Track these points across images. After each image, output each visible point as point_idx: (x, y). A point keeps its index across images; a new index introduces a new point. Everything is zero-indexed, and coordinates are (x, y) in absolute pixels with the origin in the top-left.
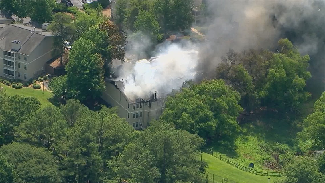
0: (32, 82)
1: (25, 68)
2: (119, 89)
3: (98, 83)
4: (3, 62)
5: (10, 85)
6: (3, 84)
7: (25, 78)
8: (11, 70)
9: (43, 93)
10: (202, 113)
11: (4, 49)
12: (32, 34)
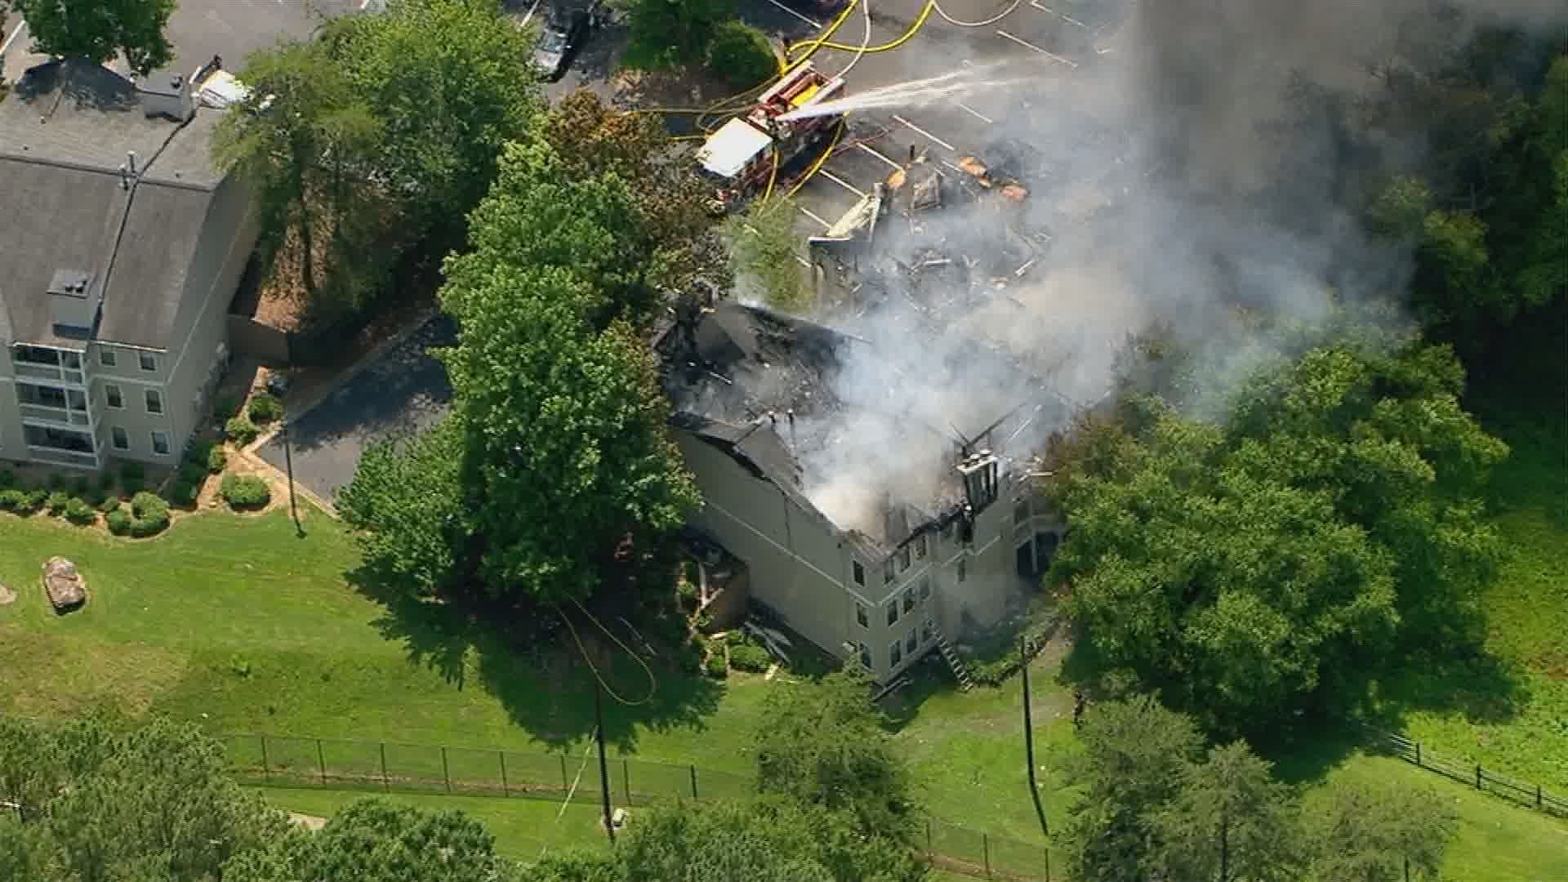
0: (204, 464)
1: (153, 405)
2: (770, 480)
3: (657, 493)
4: (15, 394)
5: (93, 522)
6: (52, 521)
7: (160, 447)
8: (71, 427)
9: (302, 535)
10: (1314, 564)
11: (9, 338)
12: (129, 192)
